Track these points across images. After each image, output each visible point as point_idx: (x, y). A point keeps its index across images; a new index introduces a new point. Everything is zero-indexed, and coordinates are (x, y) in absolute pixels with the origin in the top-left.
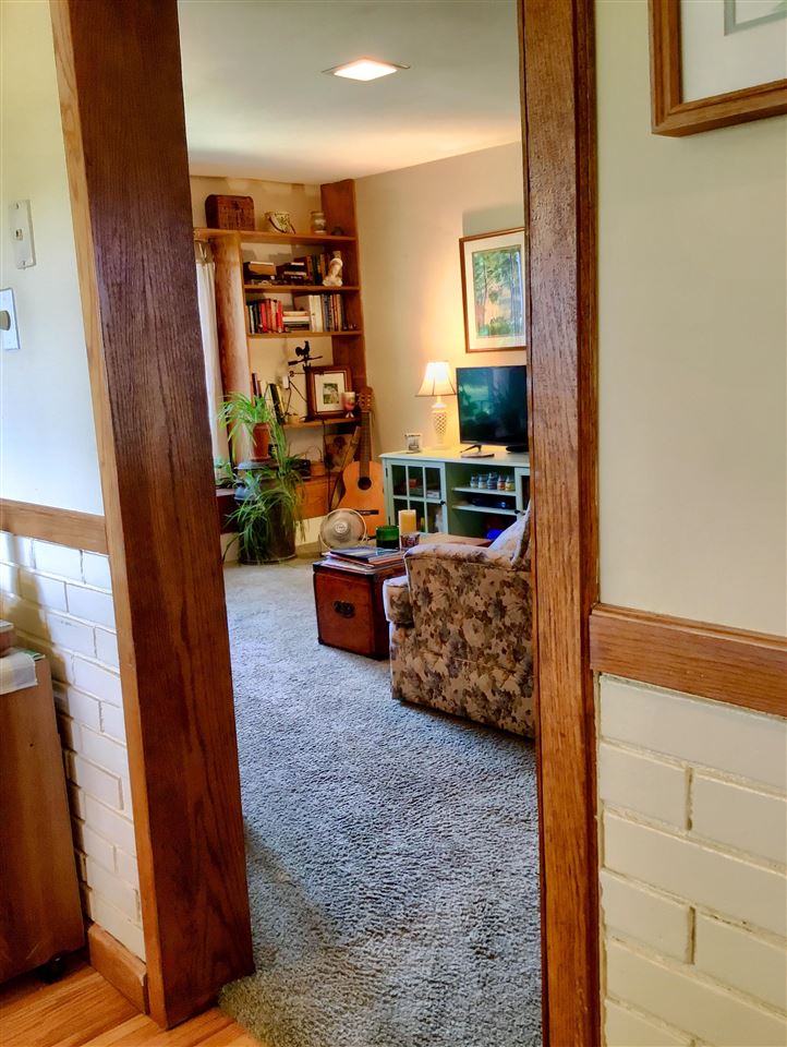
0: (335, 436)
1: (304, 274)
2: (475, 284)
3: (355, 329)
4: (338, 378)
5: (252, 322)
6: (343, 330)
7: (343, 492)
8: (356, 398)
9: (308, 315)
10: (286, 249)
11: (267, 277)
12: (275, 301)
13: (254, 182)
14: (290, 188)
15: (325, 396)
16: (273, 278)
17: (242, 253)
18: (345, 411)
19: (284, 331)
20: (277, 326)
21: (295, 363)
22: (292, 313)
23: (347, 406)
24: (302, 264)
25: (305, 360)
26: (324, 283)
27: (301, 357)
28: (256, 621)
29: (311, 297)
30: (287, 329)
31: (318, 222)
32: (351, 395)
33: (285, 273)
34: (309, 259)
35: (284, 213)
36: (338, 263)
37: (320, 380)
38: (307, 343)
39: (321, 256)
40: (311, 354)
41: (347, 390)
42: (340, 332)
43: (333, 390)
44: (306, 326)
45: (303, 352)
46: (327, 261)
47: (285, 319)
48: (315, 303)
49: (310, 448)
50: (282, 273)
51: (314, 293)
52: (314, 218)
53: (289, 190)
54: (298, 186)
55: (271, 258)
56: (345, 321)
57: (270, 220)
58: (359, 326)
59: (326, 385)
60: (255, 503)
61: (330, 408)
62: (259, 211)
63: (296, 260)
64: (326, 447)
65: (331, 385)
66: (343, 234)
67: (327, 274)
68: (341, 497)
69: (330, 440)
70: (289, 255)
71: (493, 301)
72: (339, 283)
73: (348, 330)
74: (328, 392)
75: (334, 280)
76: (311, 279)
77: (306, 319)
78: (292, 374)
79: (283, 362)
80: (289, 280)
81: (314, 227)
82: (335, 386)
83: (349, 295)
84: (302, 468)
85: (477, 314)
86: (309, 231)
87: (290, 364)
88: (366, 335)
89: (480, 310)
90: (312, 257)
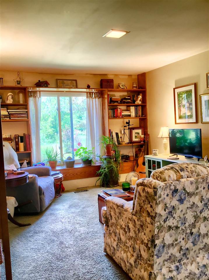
0: (139, 148)
1: (130, 100)
2: (178, 102)
3: (145, 116)
4: (140, 131)
5: (112, 115)
6: (141, 116)
7: (138, 166)
8: (144, 137)
9: (130, 112)
10: (125, 94)
11: (117, 102)
12: (120, 108)
13: (116, 75)
14: (127, 76)
15: (135, 136)
16: (119, 102)
17: (108, 95)
18: (141, 141)
19: (122, 117)
20: (120, 116)
21: (126, 126)
22: (125, 112)
23: (141, 139)
24: (129, 98)
25: (129, 125)
26: (136, 103)
27: (128, 125)
28: (88, 209)
29: (131, 107)
30: (123, 117)
31: (135, 85)
32: (143, 136)
33: (124, 100)
34: (131, 96)
35: (123, 83)
36: (140, 97)
37: (134, 131)
38: (129, 120)
39: (136, 95)
40: (130, 124)
41: (142, 135)
42: (140, 117)
43: (138, 134)
44: (130, 116)
45: (128, 123)
46: (137, 97)
47: (122, 114)
48: (133, 109)
49: (130, 152)
50: (123, 100)
51: (132, 106)
52: (133, 84)
53: (127, 77)
54: (130, 76)
55: (120, 96)
56: (142, 114)
57: (119, 85)
58: (146, 116)
59: (136, 133)
60: (105, 168)
61: (137, 140)
62: (115, 83)
63: (128, 97)
64: (136, 152)
65: (137, 133)
66: (142, 89)
67: (137, 101)
68: (137, 167)
69: (137, 149)
70: (126, 95)
71: (183, 107)
72: (140, 103)
73: (143, 117)
74: (136, 135)
75: (139, 102)
76: (132, 102)
77: (129, 114)
78: (124, 130)
79: (123, 126)
80: (124, 103)
81: (133, 87)
82: (138, 133)
83: (144, 106)
84: (126, 158)
85: (179, 112)
86: (132, 88)
87: (125, 126)
88: (148, 118)
89: (180, 110)
90: (132, 96)
